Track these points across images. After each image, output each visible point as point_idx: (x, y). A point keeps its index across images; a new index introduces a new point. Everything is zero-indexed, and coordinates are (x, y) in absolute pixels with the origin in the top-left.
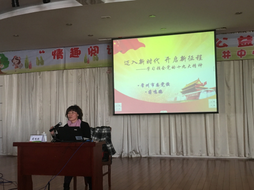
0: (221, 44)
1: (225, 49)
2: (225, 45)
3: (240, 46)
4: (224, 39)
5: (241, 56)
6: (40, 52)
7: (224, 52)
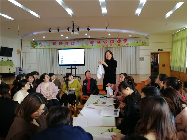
0: (105, 42)
1: (107, 44)
3: (111, 43)
4: (107, 41)
5: (111, 46)
7: (106, 45)
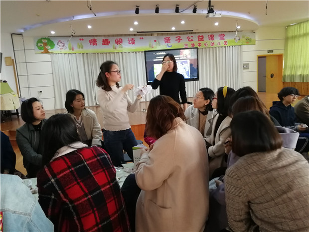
1: (192, 42)
2: (192, 40)
3: (199, 41)
5: (199, 46)
6: (80, 40)
